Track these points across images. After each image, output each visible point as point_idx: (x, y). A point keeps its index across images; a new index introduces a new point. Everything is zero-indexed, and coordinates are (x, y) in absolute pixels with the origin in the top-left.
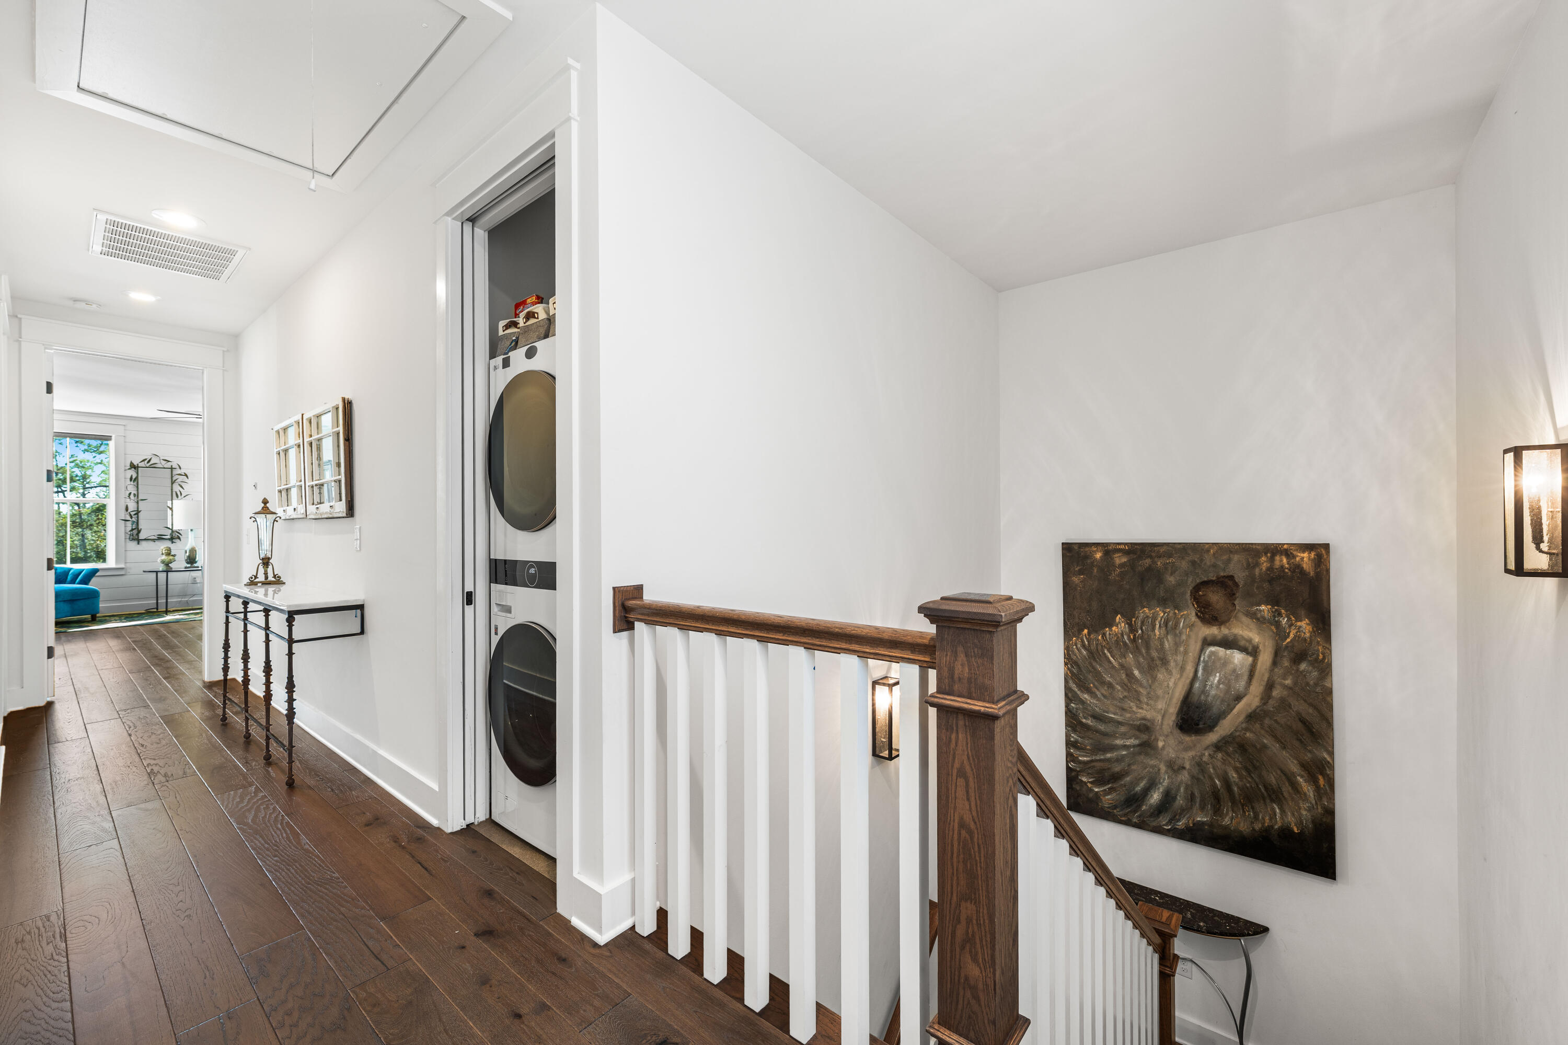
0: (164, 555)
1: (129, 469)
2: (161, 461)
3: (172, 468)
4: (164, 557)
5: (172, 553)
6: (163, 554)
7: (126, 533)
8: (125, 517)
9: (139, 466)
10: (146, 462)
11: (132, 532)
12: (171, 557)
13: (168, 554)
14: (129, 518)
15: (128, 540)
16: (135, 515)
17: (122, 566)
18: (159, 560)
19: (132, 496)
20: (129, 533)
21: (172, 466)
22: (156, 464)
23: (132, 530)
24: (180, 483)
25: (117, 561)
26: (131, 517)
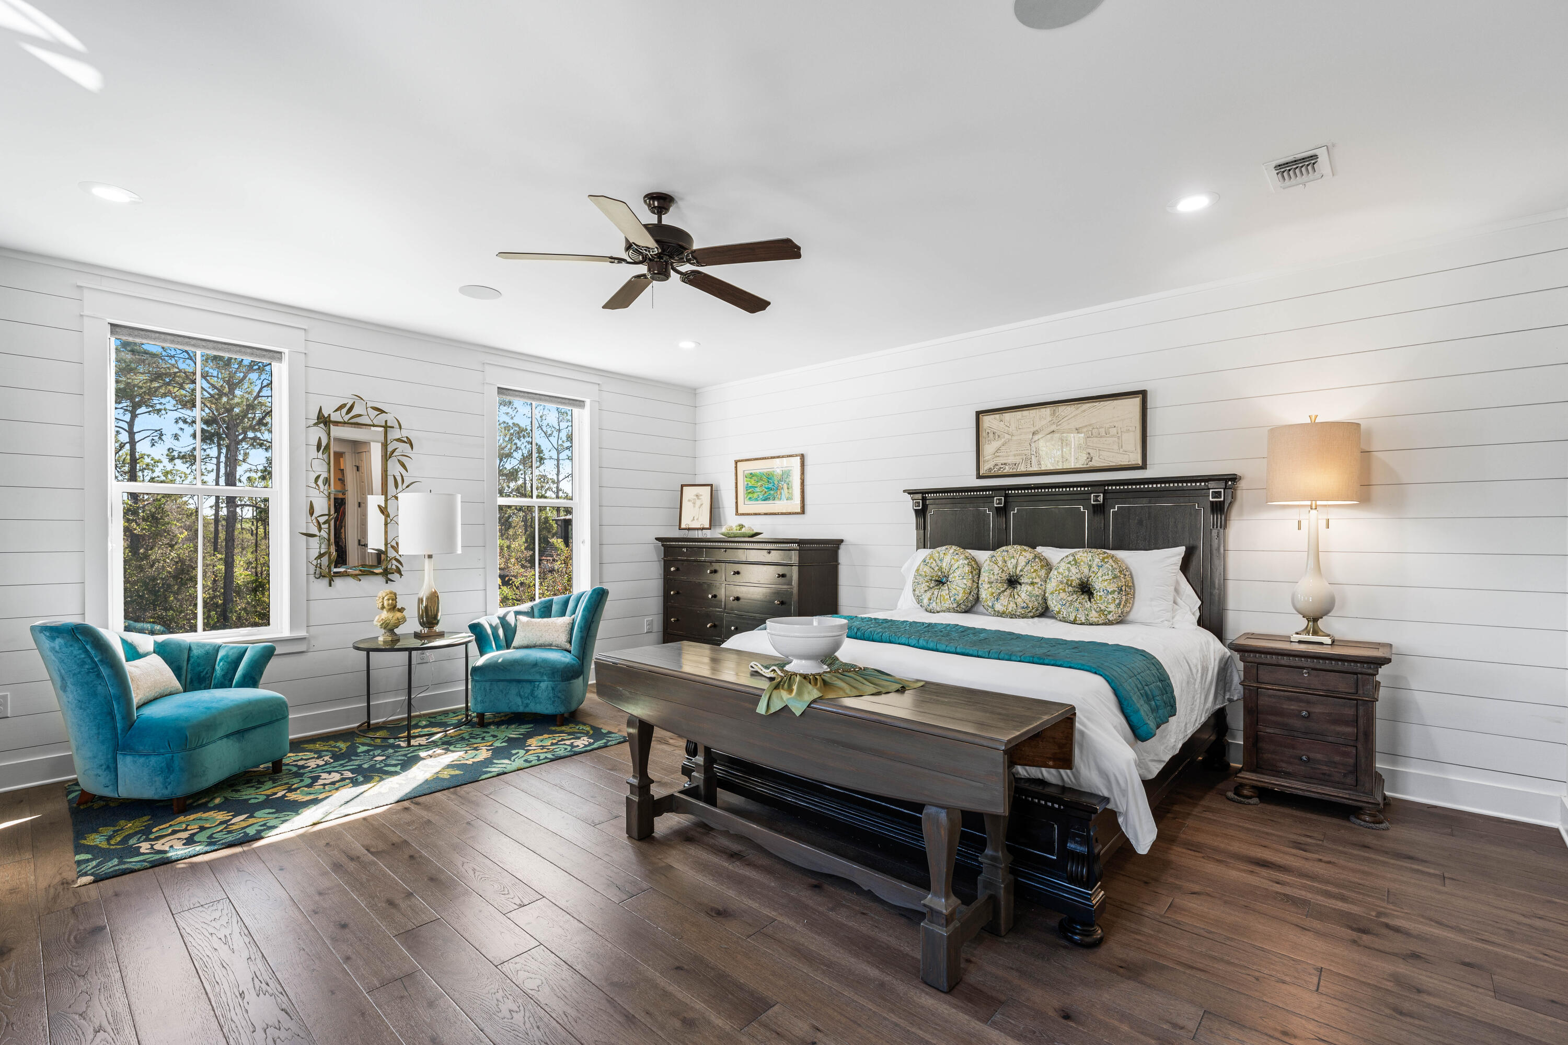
0: (385, 612)
1: (316, 424)
2: (369, 409)
3: (386, 427)
4: (385, 615)
5: (399, 606)
6: (383, 608)
7: (309, 562)
8: (307, 528)
9: (332, 419)
10: (344, 410)
11: (319, 561)
12: (399, 615)
13: (393, 608)
14: (314, 530)
15: (312, 577)
16: (324, 523)
17: (302, 633)
18: (377, 621)
19: (320, 482)
20: (315, 562)
21: (386, 421)
22: (360, 415)
23: (321, 556)
24: (400, 458)
25: (293, 625)
26: (320, 529)
